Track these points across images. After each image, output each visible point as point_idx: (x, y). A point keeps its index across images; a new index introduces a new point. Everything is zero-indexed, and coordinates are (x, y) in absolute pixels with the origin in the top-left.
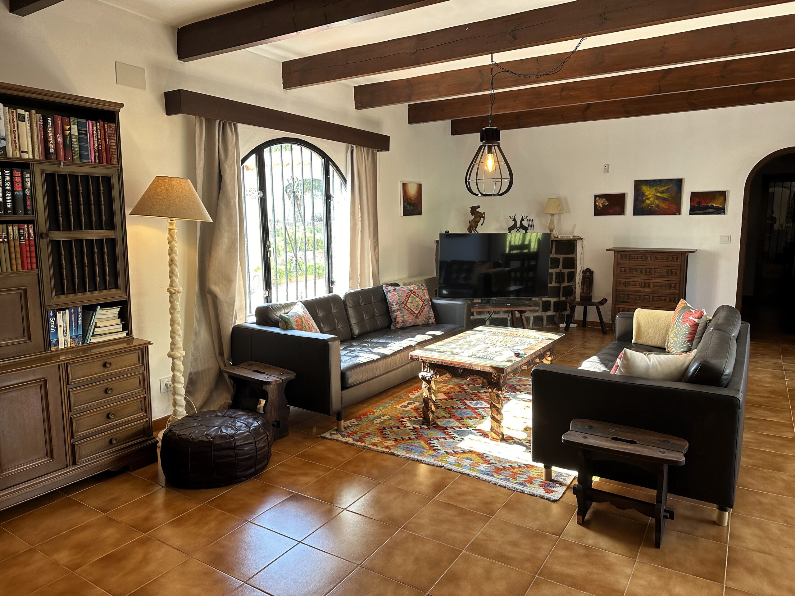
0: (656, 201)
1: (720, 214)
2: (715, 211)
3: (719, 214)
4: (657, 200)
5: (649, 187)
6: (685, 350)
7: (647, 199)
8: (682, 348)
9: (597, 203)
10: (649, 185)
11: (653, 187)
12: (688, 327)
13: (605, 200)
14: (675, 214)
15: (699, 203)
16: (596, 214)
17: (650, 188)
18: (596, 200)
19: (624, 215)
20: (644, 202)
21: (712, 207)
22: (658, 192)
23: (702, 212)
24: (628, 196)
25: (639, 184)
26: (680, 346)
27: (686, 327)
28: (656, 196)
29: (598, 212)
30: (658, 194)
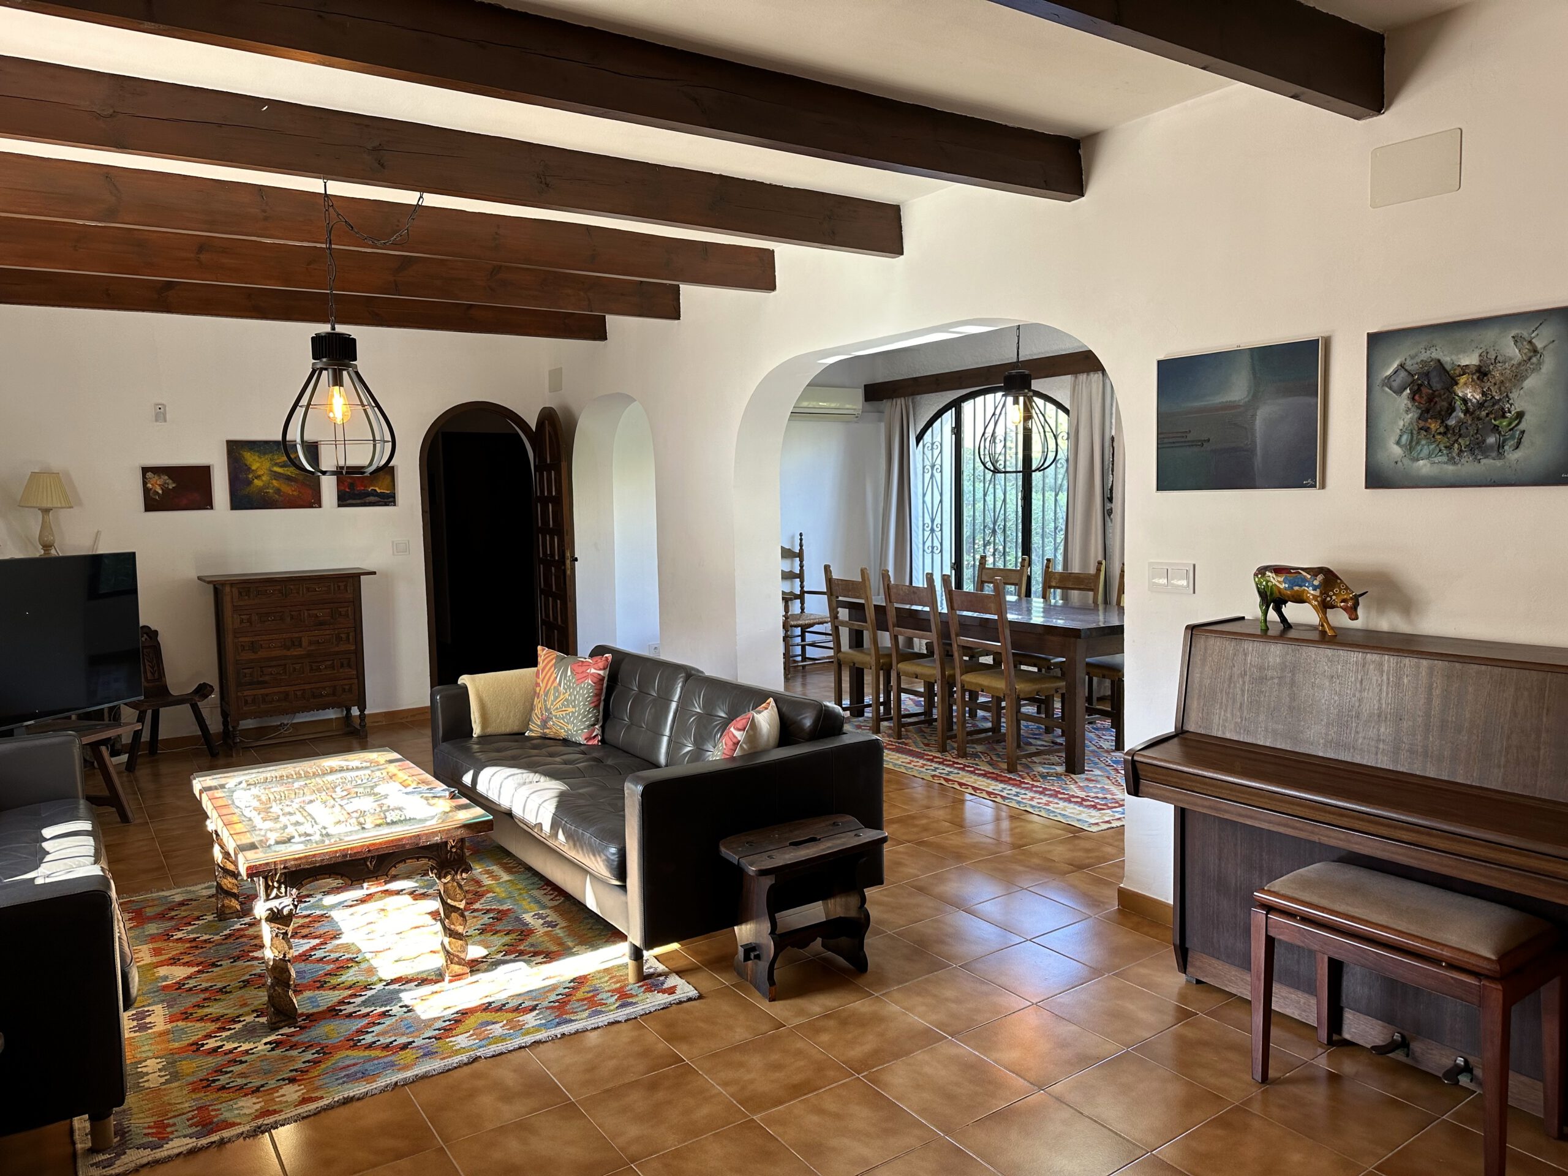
0: (274, 481)
1: (388, 505)
2: (379, 499)
3: (386, 504)
4: (275, 479)
5: (257, 454)
6: (592, 723)
7: (256, 478)
8: (586, 721)
9: (149, 485)
10: (258, 451)
11: (265, 454)
12: (592, 686)
13: (166, 477)
14: (312, 507)
15: (352, 486)
16: (148, 508)
17: (260, 458)
18: (146, 478)
19: (212, 508)
20: (250, 483)
21: (375, 493)
22: (276, 464)
23: (359, 501)
24: (215, 470)
25: (236, 449)
26: (583, 718)
27: (588, 686)
28: (272, 471)
29: (152, 504)
30: (276, 469)
